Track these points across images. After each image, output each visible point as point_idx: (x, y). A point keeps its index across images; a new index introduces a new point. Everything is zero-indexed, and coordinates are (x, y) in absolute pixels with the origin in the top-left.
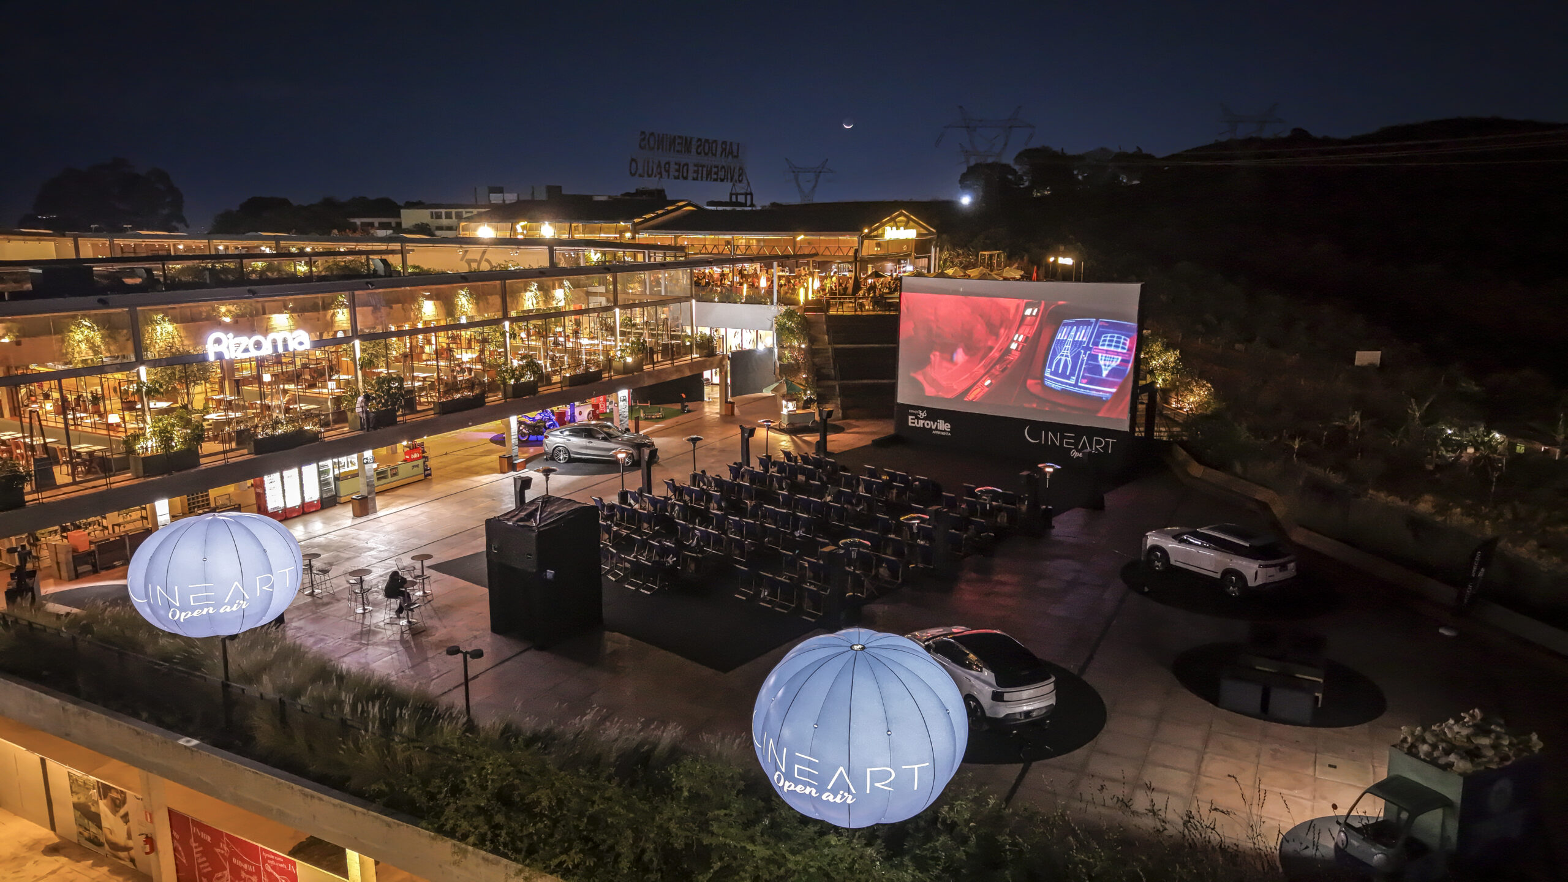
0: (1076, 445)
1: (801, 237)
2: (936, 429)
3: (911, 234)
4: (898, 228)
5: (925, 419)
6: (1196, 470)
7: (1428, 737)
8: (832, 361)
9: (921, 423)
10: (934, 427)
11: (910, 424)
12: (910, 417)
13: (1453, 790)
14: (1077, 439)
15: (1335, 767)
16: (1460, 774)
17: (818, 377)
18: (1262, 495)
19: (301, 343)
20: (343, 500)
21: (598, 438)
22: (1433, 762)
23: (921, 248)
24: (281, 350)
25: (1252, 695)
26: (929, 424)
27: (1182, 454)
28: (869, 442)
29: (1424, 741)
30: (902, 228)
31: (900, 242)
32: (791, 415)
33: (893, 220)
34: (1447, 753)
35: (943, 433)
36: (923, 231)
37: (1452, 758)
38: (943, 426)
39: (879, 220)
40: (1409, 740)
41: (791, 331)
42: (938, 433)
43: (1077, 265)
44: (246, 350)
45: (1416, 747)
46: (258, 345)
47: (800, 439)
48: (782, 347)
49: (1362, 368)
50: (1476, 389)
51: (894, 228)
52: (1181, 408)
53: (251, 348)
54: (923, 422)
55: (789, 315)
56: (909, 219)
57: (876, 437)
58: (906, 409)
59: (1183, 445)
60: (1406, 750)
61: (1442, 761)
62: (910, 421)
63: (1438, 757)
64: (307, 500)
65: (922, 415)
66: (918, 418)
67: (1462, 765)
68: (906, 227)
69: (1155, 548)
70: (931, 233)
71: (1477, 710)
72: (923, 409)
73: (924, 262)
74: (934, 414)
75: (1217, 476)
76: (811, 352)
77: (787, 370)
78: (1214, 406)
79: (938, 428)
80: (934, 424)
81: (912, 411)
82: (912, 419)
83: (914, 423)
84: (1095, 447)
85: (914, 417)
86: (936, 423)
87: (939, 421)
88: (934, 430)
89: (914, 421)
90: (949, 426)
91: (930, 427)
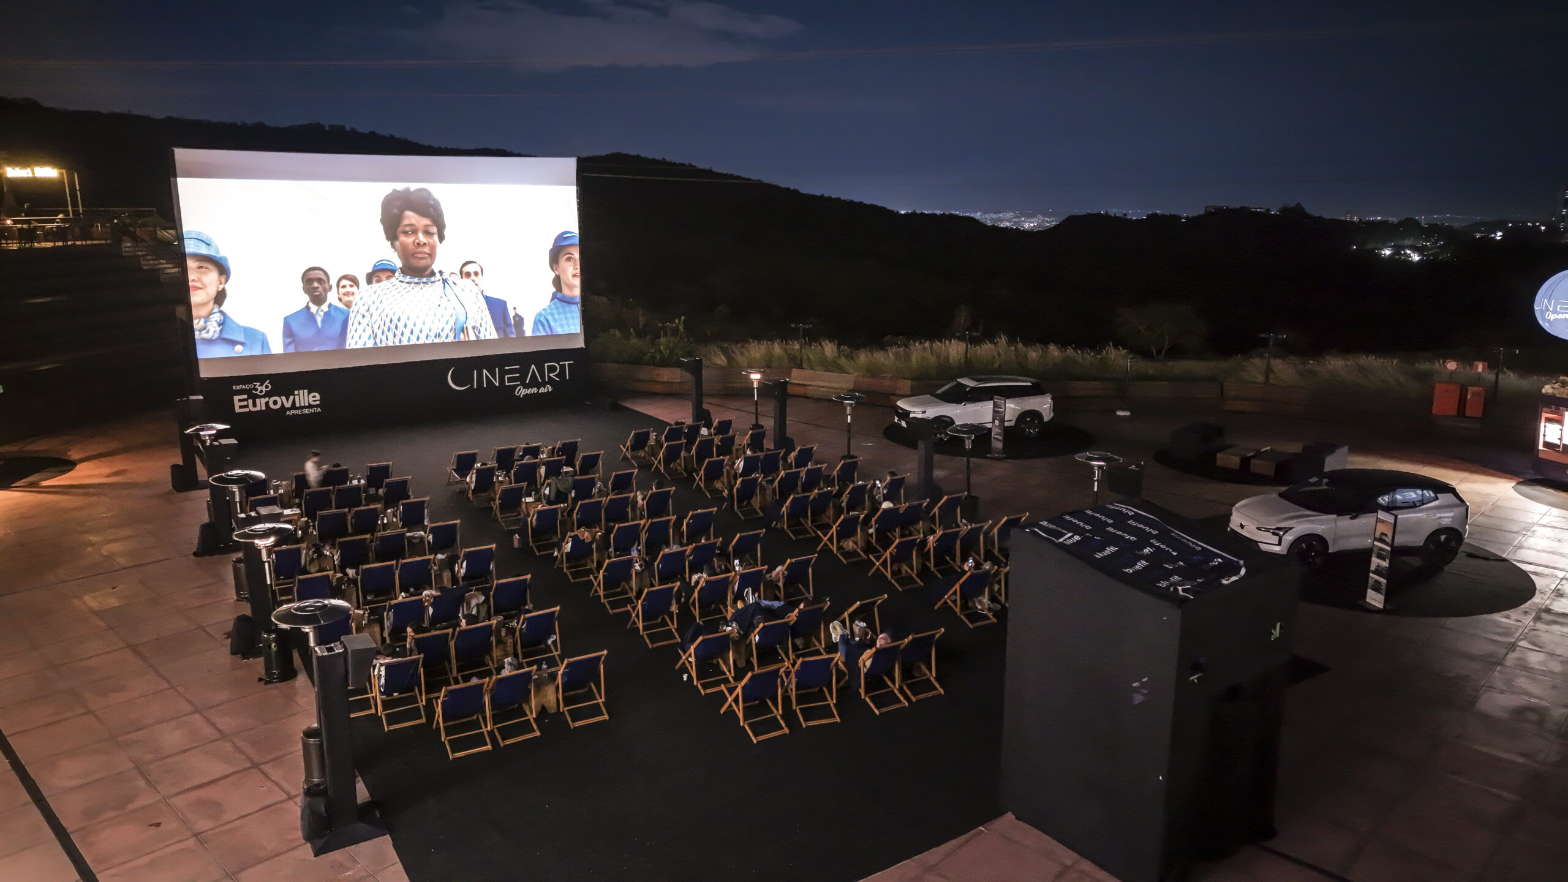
0: (522, 379)
2: (293, 406)
5: (268, 394)
9: (261, 404)
10: (288, 405)
11: (238, 410)
12: (236, 398)
14: (524, 372)
26: (280, 402)
35: (306, 411)
38: (306, 399)
42: (299, 412)
54: (264, 400)
58: (224, 385)
62: (237, 404)
65: (262, 389)
66: (254, 397)
72: (261, 378)
74: (284, 383)
79: (298, 405)
80: (288, 400)
81: (239, 387)
82: (240, 400)
83: (247, 406)
84: (549, 377)
85: (245, 397)
86: (291, 398)
87: (296, 392)
88: (289, 409)
89: (245, 403)
90: (318, 397)
91: (279, 406)
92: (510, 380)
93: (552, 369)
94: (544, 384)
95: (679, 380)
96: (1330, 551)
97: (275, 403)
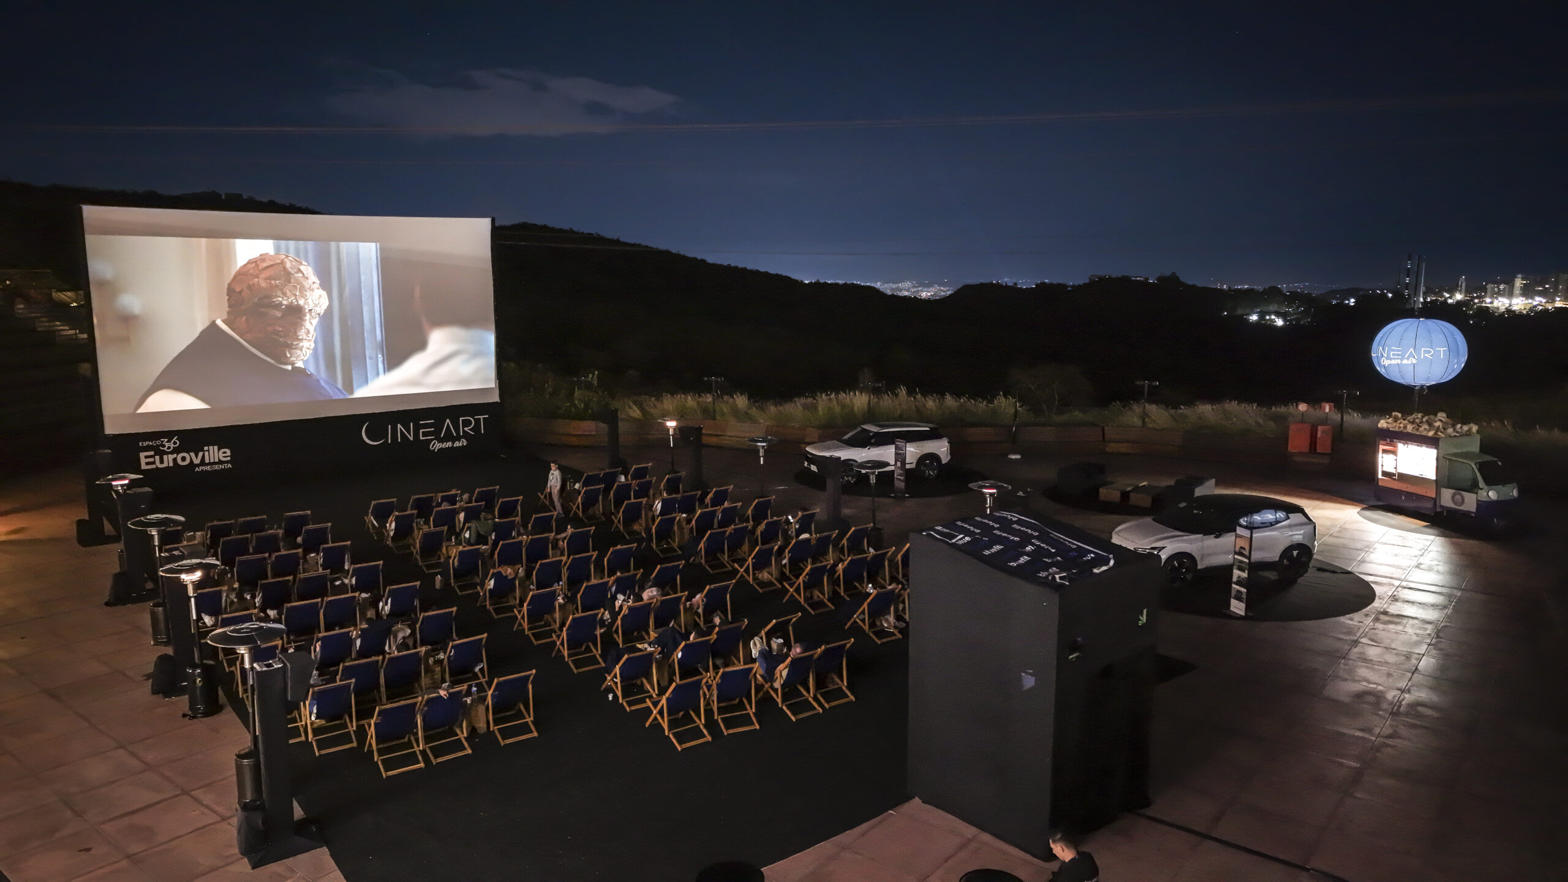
0: (437, 433)
2: (203, 463)
5: (176, 451)
9: (168, 461)
10: (197, 461)
11: (144, 467)
12: (142, 455)
14: (438, 426)
26: (187, 458)
35: (216, 467)
38: (216, 455)
42: (208, 468)
54: (171, 457)
58: (130, 441)
62: (143, 461)
65: (169, 445)
66: (161, 454)
72: (169, 434)
74: (194, 439)
79: (207, 461)
80: (197, 457)
81: (146, 444)
82: (146, 457)
83: (154, 463)
84: (463, 430)
85: (152, 453)
86: (201, 454)
87: (206, 448)
88: (198, 466)
89: (151, 460)
90: (229, 453)
91: (187, 462)
92: (424, 434)
93: (467, 423)
94: (458, 438)
95: (595, 433)
96: (1199, 567)
97: (184, 459)
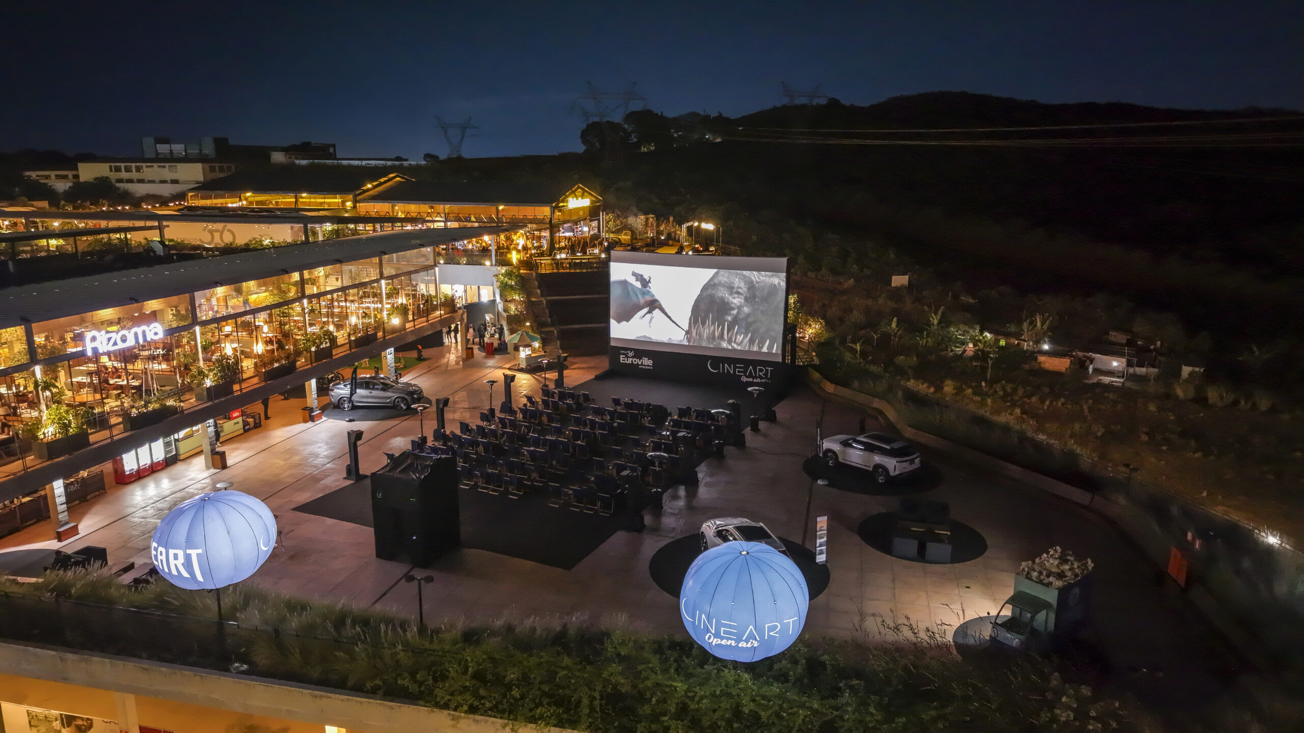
0: (745, 372)
1: (501, 208)
2: (642, 364)
3: (585, 202)
4: (577, 199)
5: (633, 357)
6: (830, 387)
7: (1036, 567)
8: (547, 311)
9: (630, 361)
10: (640, 363)
11: (621, 361)
12: (621, 356)
13: (1051, 596)
14: (746, 369)
15: (969, 588)
16: (1057, 589)
17: (539, 326)
18: (877, 403)
19: (156, 334)
20: (182, 457)
21: (377, 389)
22: (1041, 582)
23: (593, 213)
24: (141, 341)
25: (912, 546)
26: (636, 361)
27: (816, 375)
28: (593, 377)
29: (1034, 570)
30: (580, 198)
31: (577, 210)
32: (528, 358)
33: (574, 192)
34: (1048, 576)
35: (647, 367)
36: (594, 199)
37: (1051, 579)
38: (647, 362)
39: (564, 194)
40: (1026, 569)
41: (511, 286)
42: (644, 367)
43: (718, 230)
44: (115, 344)
45: (1030, 574)
46: (124, 340)
47: (540, 376)
48: (506, 301)
49: (898, 289)
50: (972, 301)
51: (575, 199)
52: (803, 338)
53: (119, 341)
54: (632, 359)
55: (509, 274)
56: (584, 191)
57: (597, 372)
58: (617, 351)
59: (815, 367)
60: (1025, 576)
61: (1046, 581)
62: (621, 359)
63: (1044, 579)
64: (155, 460)
65: (631, 354)
66: (628, 357)
67: (1059, 583)
68: (583, 196)
69: (829, 450)
70: (599, 201)
71: (1058, 547)
72: (631, 350)
73: (594, 224)
74: (639, 354)
75: (843, 391)
76: (529, 305)
77: (515, 322)
78: (826, 335)
79: (644, 364)
80: (640, 361)
81: (623, 352)
83: (624, 361)
84: (759, 373)
85: (624, 356)
87: (644, 358)
88: (640, 365)
89: (624, 359)
90: (652, 362)
91: (636, 363)
92: (739, 372)
93: (761, 370)
94: (756, 377)
97: (635, 361)
